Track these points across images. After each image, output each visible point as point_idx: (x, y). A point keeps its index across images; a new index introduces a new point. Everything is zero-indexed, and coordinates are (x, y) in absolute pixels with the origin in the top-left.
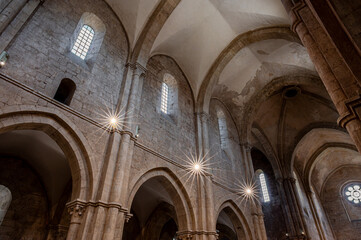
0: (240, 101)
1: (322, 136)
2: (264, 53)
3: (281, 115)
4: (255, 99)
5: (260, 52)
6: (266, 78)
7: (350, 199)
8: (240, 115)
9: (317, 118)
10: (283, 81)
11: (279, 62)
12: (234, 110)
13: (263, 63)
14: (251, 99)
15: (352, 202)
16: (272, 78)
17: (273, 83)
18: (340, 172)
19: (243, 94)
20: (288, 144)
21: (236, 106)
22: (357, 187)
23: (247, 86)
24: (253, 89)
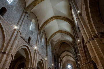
0: (55, 43)
3: (60, 47)
4: (58, 43)
5: (62, 34)
6: (61, 39)
7: (68, 67)
8: (54, 46)
9: (67, 49)
11: (65, 38)
12: (53, 45)
18: (68, 61)
19: (55, 42)
20: (60, 53)
22: (70, 65)
23: (57, 40)
24: (58, 41)
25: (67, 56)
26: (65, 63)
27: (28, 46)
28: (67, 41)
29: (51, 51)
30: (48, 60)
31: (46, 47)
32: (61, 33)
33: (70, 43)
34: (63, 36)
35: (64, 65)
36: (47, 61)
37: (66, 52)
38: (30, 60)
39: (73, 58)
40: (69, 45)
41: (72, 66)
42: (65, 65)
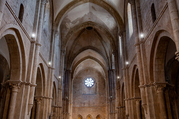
0: (70, 26)
1: (90, 52)
2: (94, 9)
4: (77, 27)
5: (93, 7)
6: (87, 19)
7: (86, 84)
8: (66, 33)
9: (93, 44)
10: (93, 25)
11: (98, 17)
13: (90, 12)
14: (75, 27)
15: (86, 86)
16: (89, 20)
17: (88, 23)
18: (87, 70)
19: (73, 23)
20: (75, 52)
21: (66, 28)
22: (91, 79)
23: (77, 20)
24: (78, 22)
25: (89, 59)
26: (80, 73)
27: (20, 31)
28: (101, 27)
29: (59, 46)
30: (54, 67)
31: (50, 34)
32: (92, 4)
33: (107, 32)
34: (94, 13)
35: (77, 78)
36: (52, 69)
37: (89, 50)
38: (21, 65)
39: (101, 64)
40: (100, 36)
41: (94, 82)
42: (80, 78)
